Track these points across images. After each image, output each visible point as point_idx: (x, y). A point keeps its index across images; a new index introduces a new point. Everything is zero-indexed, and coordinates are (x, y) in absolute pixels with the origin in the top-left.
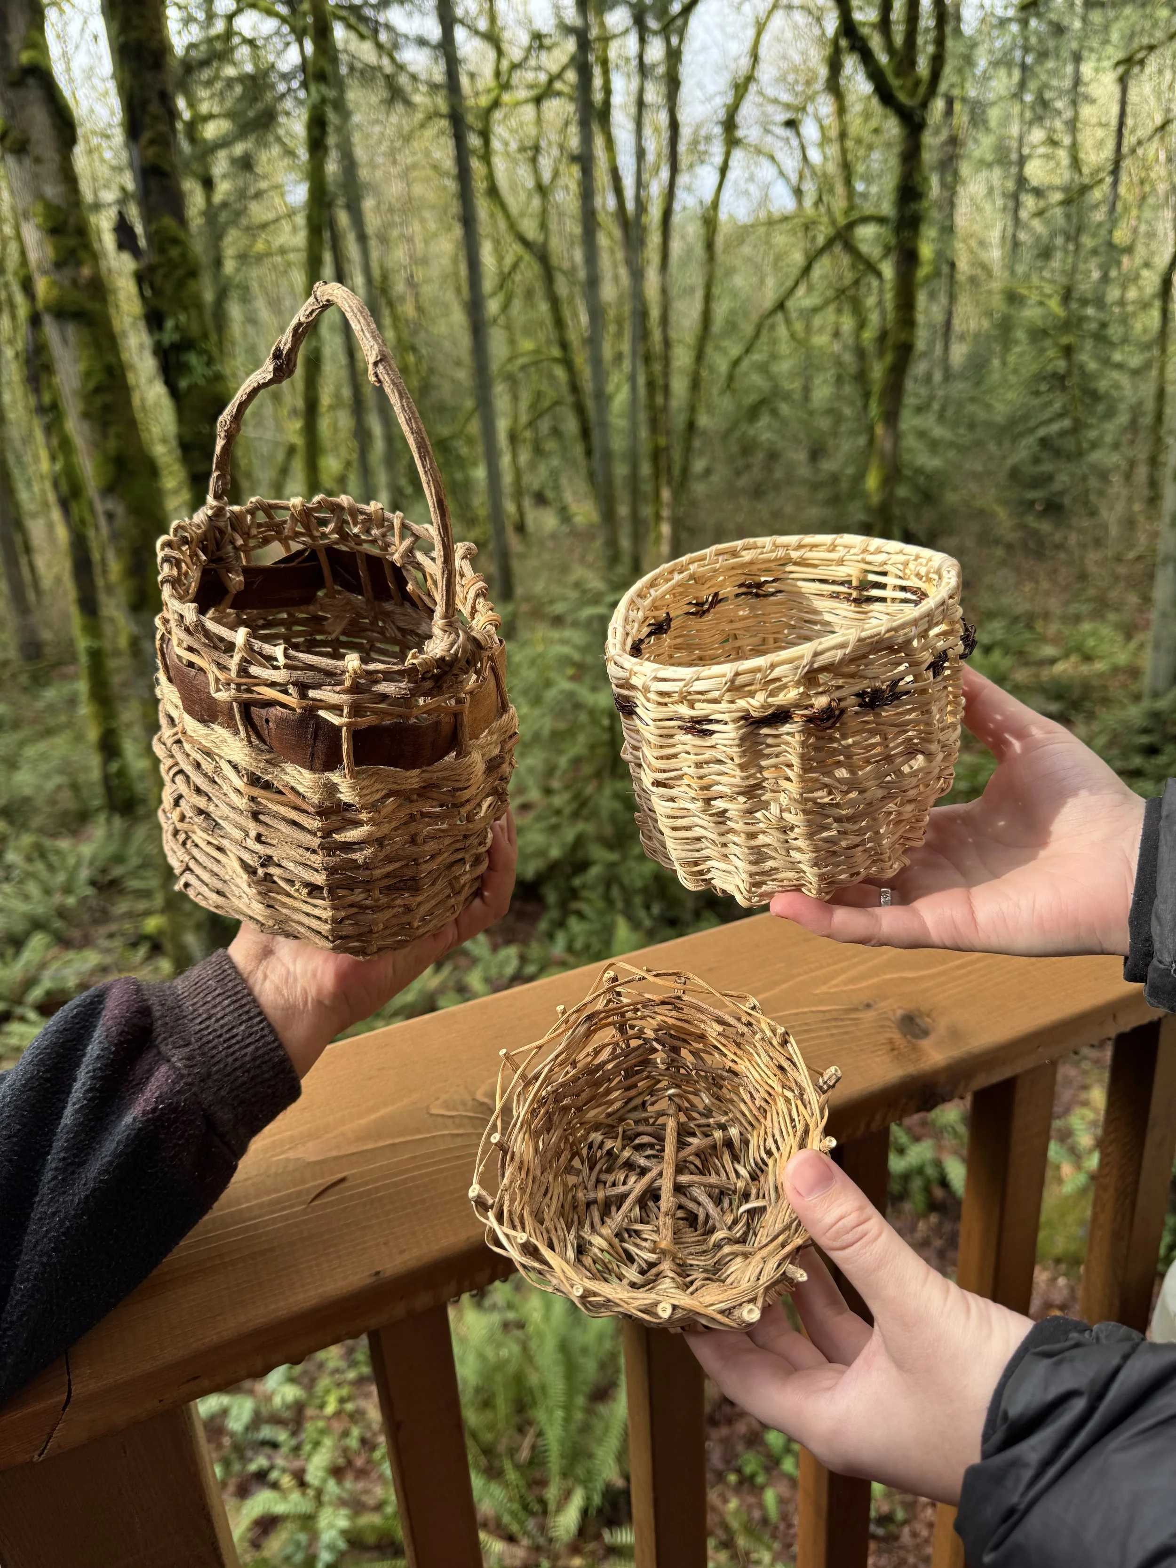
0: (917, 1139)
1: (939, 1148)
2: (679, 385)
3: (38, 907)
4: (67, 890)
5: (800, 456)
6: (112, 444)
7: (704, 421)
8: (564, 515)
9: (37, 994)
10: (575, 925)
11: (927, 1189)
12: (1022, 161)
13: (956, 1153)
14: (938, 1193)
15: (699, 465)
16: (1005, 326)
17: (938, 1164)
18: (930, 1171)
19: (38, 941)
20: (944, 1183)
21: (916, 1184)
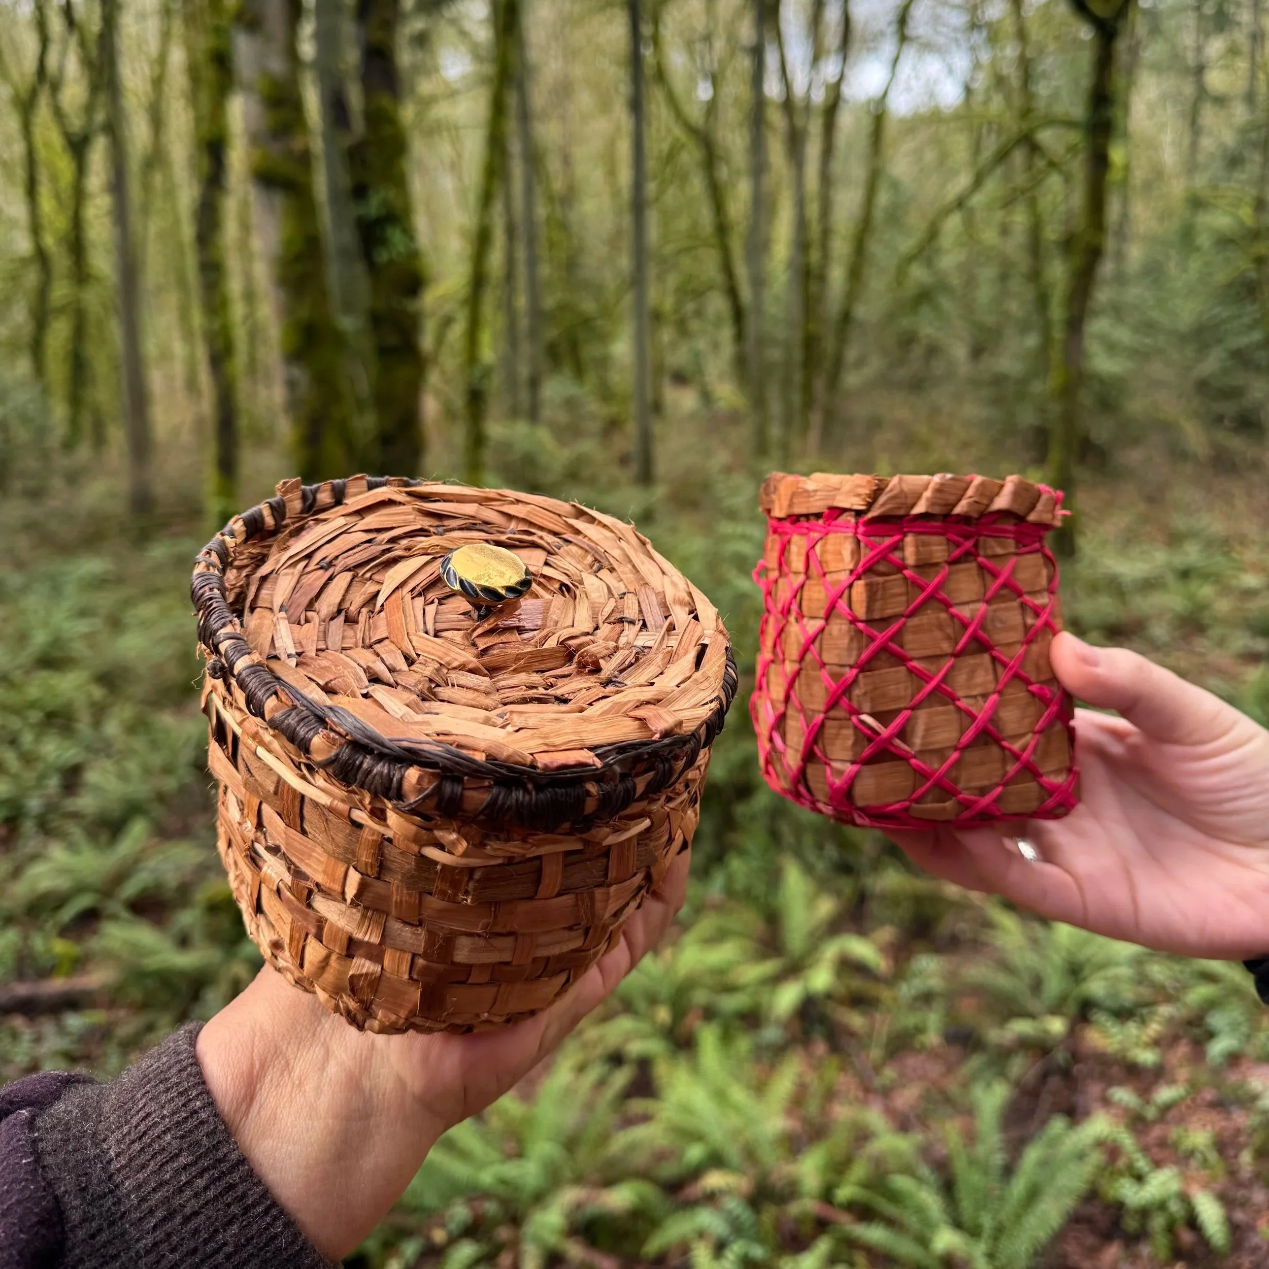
0: (1158, 1164)
1: (1185, 1178)
2: (837, 275)
3: (139, 789)
4: (168, 770)
5: (960, 352)
6: (304, 312)
7: (861, 311)
8: (706, 397)
9: (130, 889)
10: (736, 865)
11: (1170, 1228)
12: (1200, 70)
13: (1205, 1186)
14: (1187, 1237)
15: (851, 354)
16: (1187, 235)
17: (1185, 1198)
18: (1175, 1207)
19: (138, 830)
20: (1193, 1222)
21: (1158, 1223)
